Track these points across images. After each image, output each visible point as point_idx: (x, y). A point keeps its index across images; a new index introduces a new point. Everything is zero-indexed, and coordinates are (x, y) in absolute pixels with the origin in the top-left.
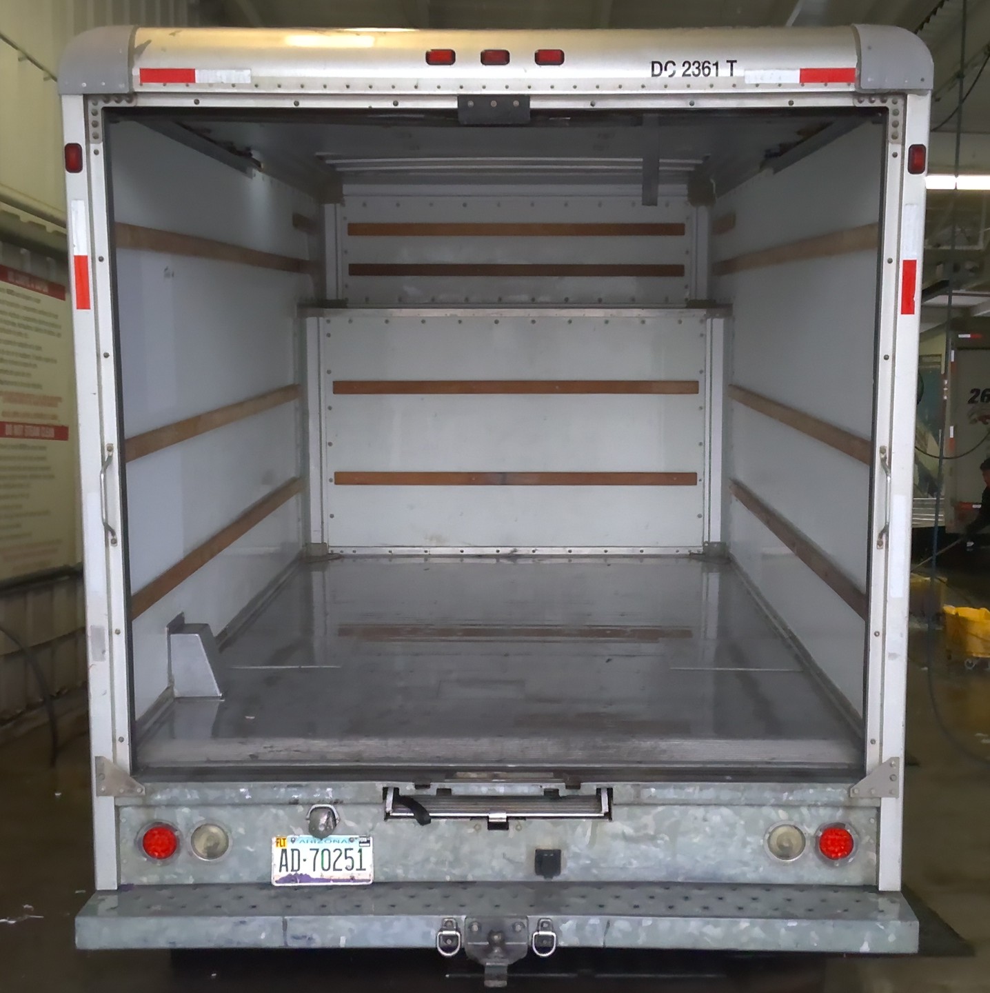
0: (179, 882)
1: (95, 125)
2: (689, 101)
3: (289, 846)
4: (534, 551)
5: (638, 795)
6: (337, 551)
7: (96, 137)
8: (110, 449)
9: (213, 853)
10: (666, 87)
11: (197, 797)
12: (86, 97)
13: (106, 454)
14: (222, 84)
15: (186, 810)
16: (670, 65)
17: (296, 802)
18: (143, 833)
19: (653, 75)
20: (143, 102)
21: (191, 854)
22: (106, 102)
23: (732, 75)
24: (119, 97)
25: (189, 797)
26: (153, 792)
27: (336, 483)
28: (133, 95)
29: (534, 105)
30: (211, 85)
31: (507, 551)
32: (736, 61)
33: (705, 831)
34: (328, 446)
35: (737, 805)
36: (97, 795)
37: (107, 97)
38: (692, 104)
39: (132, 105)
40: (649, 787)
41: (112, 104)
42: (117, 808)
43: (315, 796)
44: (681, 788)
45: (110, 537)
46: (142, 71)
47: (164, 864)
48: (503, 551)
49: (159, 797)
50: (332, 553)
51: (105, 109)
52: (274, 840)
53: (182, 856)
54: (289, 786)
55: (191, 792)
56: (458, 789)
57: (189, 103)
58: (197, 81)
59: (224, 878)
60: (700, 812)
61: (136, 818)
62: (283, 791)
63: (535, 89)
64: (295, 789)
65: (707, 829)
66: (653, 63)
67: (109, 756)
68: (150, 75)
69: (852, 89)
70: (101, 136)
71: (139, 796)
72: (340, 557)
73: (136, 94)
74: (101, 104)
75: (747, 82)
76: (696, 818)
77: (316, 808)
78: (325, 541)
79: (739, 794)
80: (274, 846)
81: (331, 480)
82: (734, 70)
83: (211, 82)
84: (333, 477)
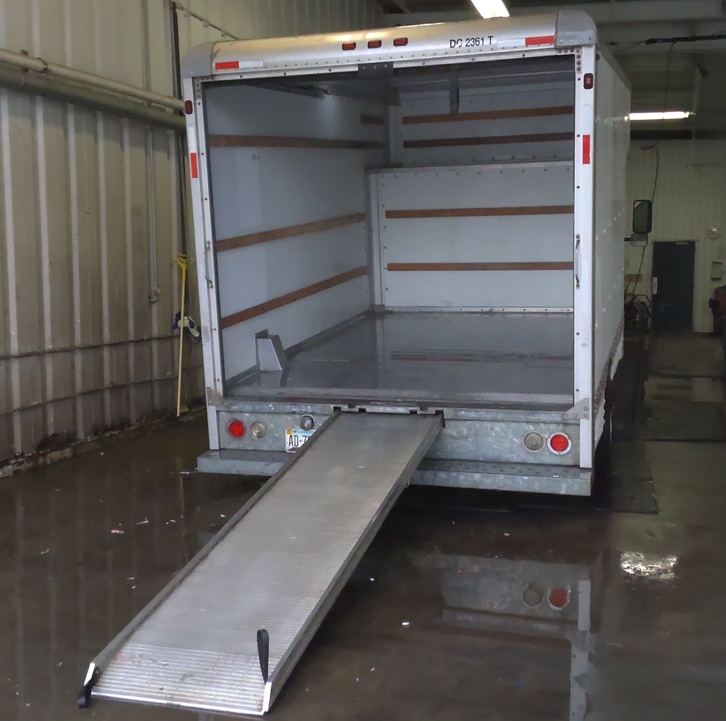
0: (246, 448)
1: (198, 91)
2: (471, 58)
3: (293, 434)
4: (503, 310)
5: (456, 415)
6: (390, 309)
7: (199, 97)
8: (209, 243)
9: (260, 436)
10: (457, 52)
11: (251, 408)
12: (193, 78)
13: (207, 245)
14: (250, 68)
15: (248, 415)
16: (460, 41)
17: (294, 413)
18: (229, 425)
19: (451, 47)
20: (218, 79)
21: (250, 435)
22: (203, 80)
23: (490, 44)
24: (207, 77)
25: (247, 408)
26: (232, 405)
27: (388, 270)
28: (213, 76)
29: (395, 66)
30: (246, 68)
31: (487, 309)
32: (492, 37)
33: (492, 435)
34: (384, 249)
35: (506, 421)
36: (209, 405)
37: (203, 78)
38: (473, 60)
39: (213, 80)
40: (461, 411)
41: (205, 80)
42: (218, 412)
43: (303, 409)
44: (478, 412)
45: (210, 285)
46: (216, 64)
47: (240, 440)
48: (485, 310)
49: (234, 407)
50: (387, 310)
51: (202, 83)
52: (286, 431)
53: (247, 436)
54: (291, 405)
55: (249, 407)
56: (369, 409)
57: (238, 77)
58: (240, 67)
59: (266, 448)
60: (489, 425)
61: (226, 417)
62: (289, 407)
63: (394, 59)
64: (294, 406)
65: (493, 434)
66: (451, 41)
67: (213, 387)
68: (220, 66)
69: (553, 46)
70: (201, 95)
71: (226, 406)
72: (391, 313)
73: (215, 75)
74: (201, 81)
75: (498, 46)
76: (487, 428)
77: (305, 416)
78: (383, 303)
79: (507, 415)
80: (286, 433)
81: (386, 269)
82: (492, 41)
83: (246, 67)
84: (386, 266)
